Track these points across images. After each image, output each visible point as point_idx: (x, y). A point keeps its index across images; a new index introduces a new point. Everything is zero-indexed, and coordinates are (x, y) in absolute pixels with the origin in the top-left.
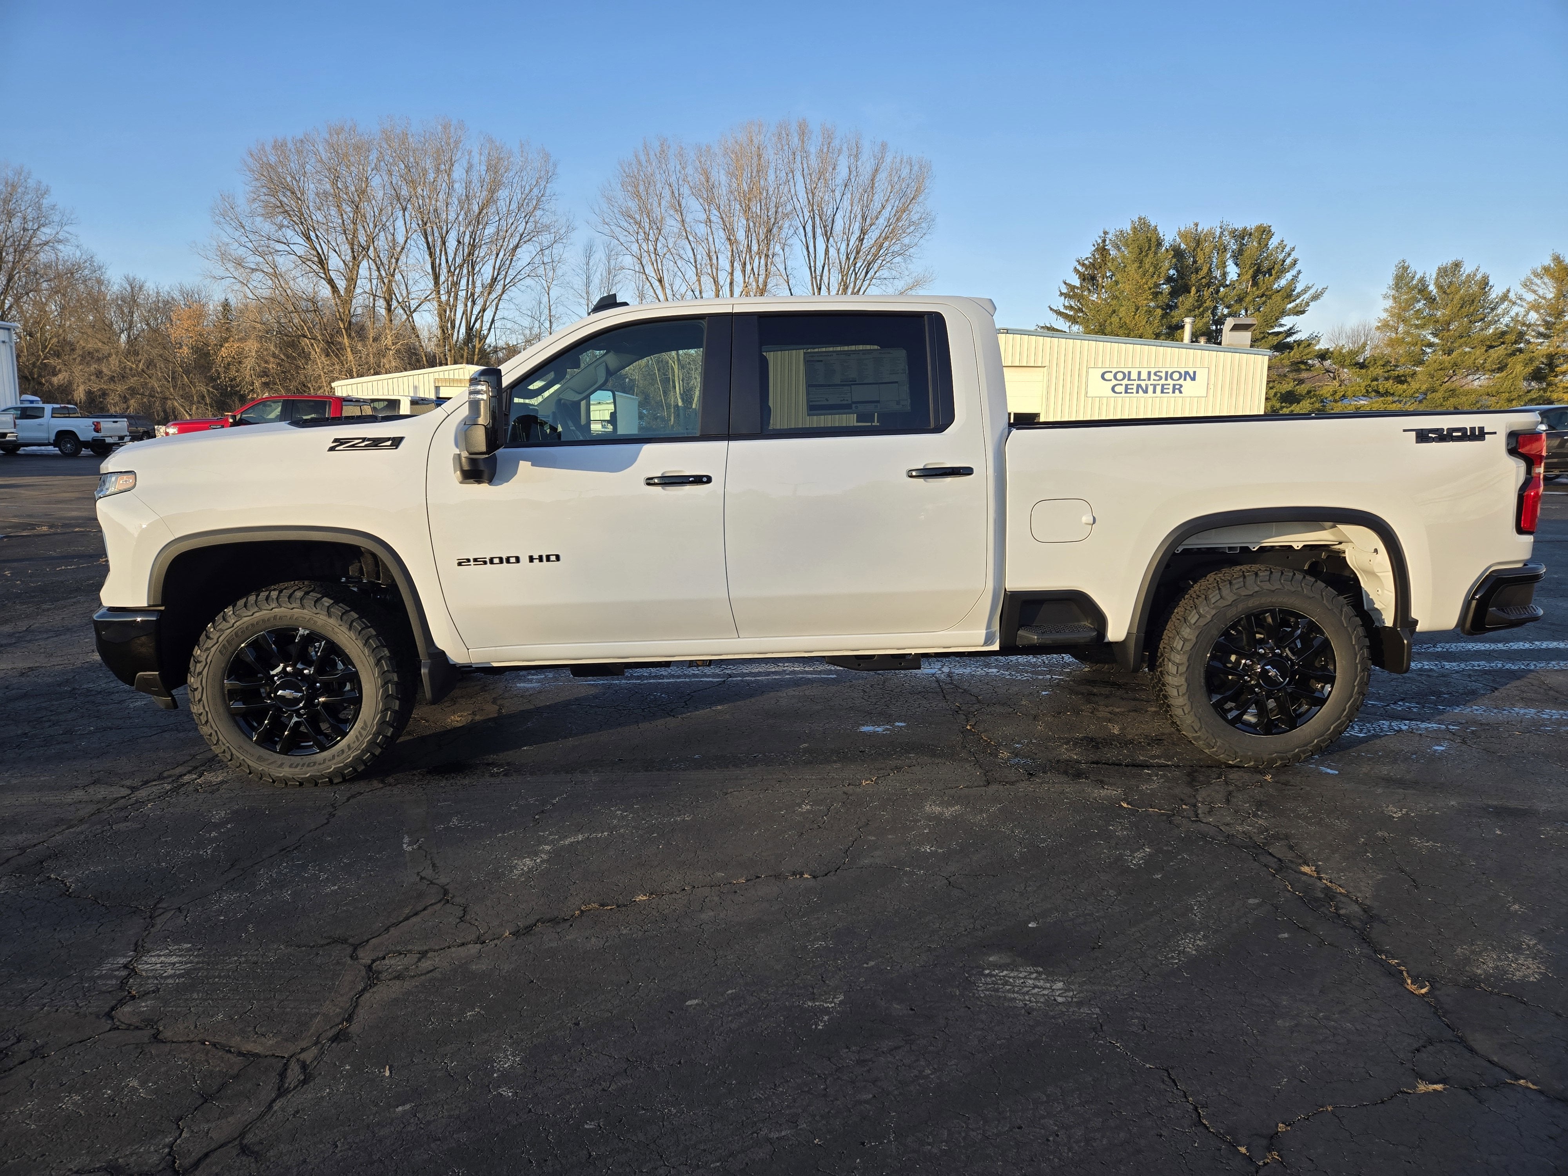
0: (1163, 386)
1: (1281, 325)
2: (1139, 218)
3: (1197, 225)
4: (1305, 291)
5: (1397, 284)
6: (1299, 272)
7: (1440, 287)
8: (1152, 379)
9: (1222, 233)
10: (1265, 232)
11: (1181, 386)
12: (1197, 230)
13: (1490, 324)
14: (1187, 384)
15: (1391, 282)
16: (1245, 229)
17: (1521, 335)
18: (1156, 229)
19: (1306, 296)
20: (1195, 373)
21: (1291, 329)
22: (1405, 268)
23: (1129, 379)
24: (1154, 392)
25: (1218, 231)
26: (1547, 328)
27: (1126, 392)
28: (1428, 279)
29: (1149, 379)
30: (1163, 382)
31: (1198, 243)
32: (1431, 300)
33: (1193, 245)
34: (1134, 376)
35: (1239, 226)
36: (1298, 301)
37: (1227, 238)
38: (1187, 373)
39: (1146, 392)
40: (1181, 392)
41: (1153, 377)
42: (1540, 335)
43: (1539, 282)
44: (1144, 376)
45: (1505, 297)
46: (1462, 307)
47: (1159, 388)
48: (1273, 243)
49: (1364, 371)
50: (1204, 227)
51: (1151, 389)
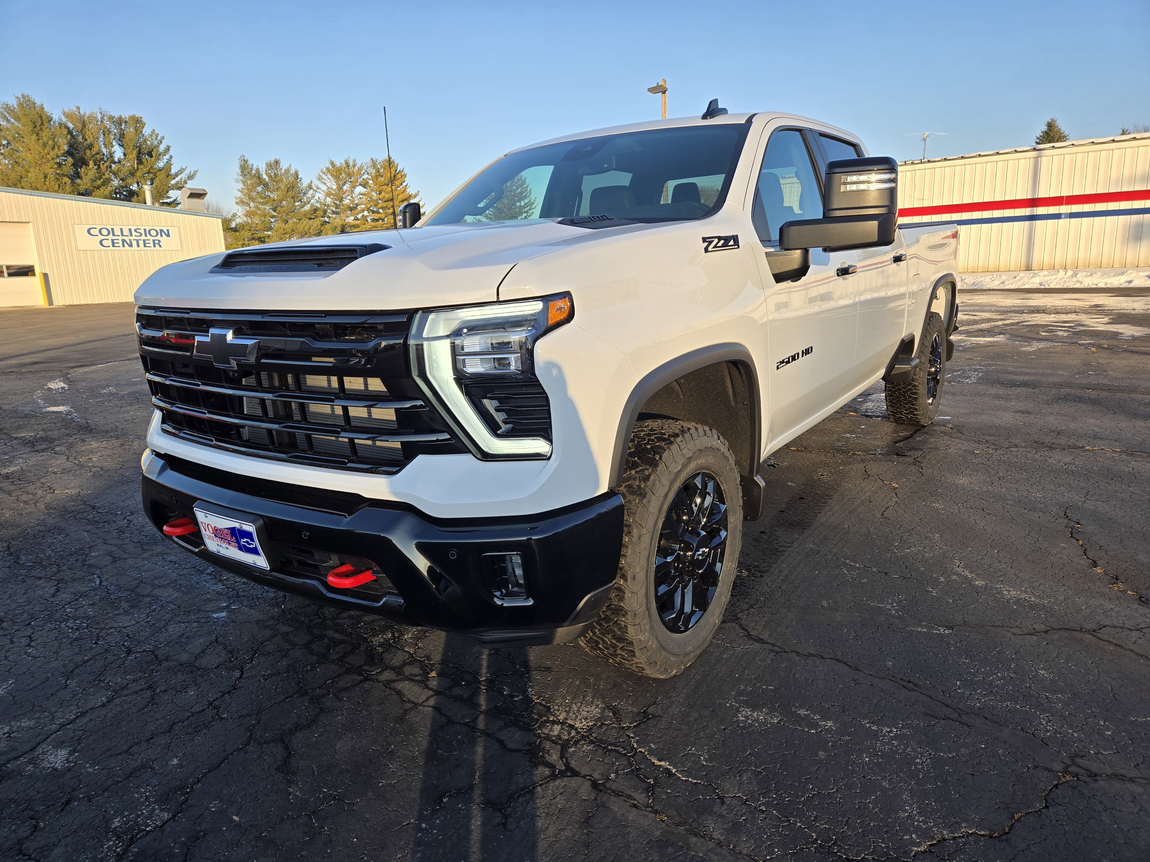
0: (144, 241)
1: (168, 197)
2: (23, 95)
3: (78, 108)
4: (181, 171)
5: (242, 172)
6: (171, 157)
7: (270, 177)
8: (133, 235)
9: (102, 118)
10: (138, 123)
11: (160, 241)
12: (79, 113)
13: (305, 204)
14: (164, 239)
15: (239, 171)
16: (121, 117)
17: (325, 212)
18: (42, 108)
19: (184, 176)
20: (168, 230)
21: (175, 200)
22: (246, 161)
23: (114, 235)
24: (138, 246)
25: (99, 117)
26: (336, 208)
27: (113, 246)
28: (260, 170)
29: (131, 235)
30: (143, 237)
31: (84, 125)
32: (266, 185)
33: (80, 126)
34: (117, 232)
35: (116, 114)
36: (177, 179)
37: (108, 124)
38: (161, 231)
39: (131, 245)
40: (160, 246)
41: (134, 233)
42: (334, 212)
43: (325, 177)
44: (126, 232)
45: (310, 187)
46: (288, 191)
47: (141, 243)
48: (147, 131)
49: (238, 233)
50: (86, 110)
51: (134, 243)
